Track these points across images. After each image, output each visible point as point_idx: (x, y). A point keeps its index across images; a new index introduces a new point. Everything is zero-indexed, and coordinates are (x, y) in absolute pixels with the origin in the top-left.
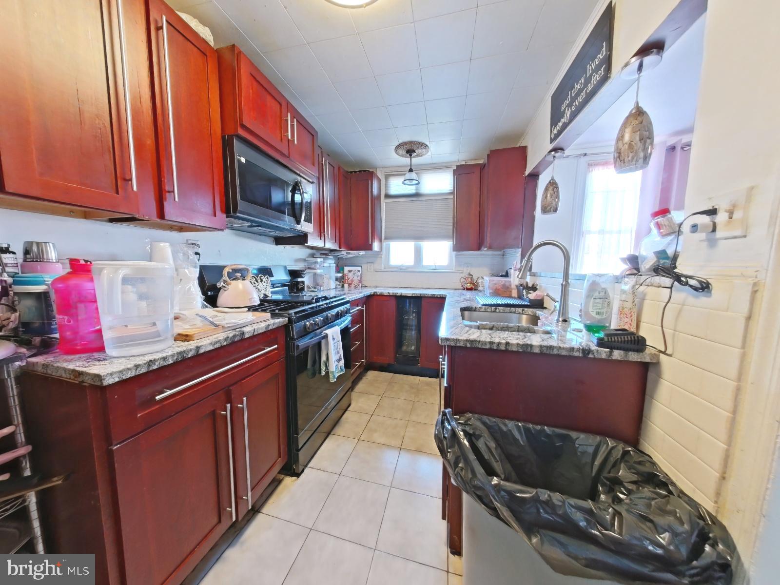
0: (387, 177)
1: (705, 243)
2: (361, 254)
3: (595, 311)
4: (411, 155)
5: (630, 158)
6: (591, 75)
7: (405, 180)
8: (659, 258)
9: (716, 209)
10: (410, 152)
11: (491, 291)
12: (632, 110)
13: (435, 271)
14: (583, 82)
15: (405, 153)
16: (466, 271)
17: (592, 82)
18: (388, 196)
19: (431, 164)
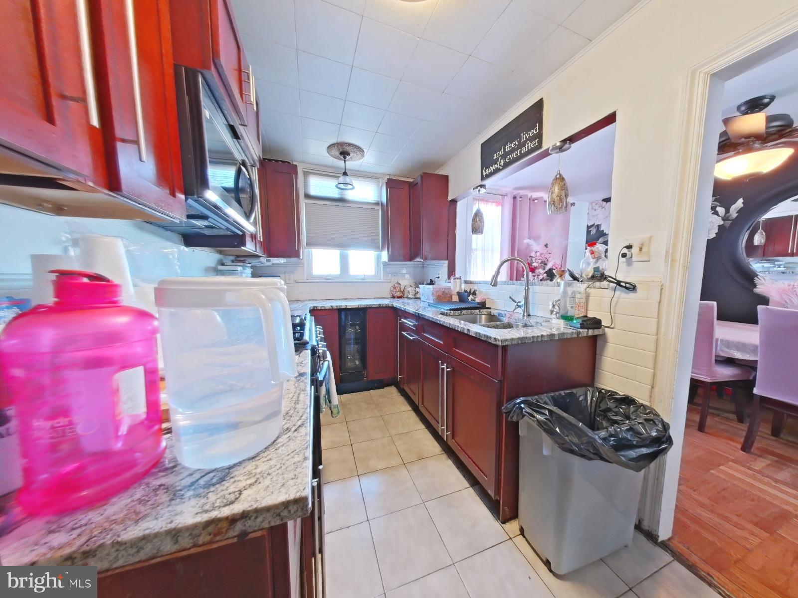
0: (306, 174)
1: (625, 264)
2: (282, 262)
3: (570, 306)
4: (345, 158)
5: (560, 206)
6: (525, 142)
7: (339, 184)
8: (594, 271)
9: (632, 246)
10: (344, 154)
11: (434, 298)
12: (557, 175)
13: (363, 282)
14: (517, 144)
15: (337, 153)
16: (394, 280)
17: (526, 147)
18: (307, 196)
19: (359, 171)
